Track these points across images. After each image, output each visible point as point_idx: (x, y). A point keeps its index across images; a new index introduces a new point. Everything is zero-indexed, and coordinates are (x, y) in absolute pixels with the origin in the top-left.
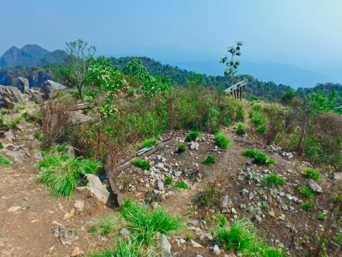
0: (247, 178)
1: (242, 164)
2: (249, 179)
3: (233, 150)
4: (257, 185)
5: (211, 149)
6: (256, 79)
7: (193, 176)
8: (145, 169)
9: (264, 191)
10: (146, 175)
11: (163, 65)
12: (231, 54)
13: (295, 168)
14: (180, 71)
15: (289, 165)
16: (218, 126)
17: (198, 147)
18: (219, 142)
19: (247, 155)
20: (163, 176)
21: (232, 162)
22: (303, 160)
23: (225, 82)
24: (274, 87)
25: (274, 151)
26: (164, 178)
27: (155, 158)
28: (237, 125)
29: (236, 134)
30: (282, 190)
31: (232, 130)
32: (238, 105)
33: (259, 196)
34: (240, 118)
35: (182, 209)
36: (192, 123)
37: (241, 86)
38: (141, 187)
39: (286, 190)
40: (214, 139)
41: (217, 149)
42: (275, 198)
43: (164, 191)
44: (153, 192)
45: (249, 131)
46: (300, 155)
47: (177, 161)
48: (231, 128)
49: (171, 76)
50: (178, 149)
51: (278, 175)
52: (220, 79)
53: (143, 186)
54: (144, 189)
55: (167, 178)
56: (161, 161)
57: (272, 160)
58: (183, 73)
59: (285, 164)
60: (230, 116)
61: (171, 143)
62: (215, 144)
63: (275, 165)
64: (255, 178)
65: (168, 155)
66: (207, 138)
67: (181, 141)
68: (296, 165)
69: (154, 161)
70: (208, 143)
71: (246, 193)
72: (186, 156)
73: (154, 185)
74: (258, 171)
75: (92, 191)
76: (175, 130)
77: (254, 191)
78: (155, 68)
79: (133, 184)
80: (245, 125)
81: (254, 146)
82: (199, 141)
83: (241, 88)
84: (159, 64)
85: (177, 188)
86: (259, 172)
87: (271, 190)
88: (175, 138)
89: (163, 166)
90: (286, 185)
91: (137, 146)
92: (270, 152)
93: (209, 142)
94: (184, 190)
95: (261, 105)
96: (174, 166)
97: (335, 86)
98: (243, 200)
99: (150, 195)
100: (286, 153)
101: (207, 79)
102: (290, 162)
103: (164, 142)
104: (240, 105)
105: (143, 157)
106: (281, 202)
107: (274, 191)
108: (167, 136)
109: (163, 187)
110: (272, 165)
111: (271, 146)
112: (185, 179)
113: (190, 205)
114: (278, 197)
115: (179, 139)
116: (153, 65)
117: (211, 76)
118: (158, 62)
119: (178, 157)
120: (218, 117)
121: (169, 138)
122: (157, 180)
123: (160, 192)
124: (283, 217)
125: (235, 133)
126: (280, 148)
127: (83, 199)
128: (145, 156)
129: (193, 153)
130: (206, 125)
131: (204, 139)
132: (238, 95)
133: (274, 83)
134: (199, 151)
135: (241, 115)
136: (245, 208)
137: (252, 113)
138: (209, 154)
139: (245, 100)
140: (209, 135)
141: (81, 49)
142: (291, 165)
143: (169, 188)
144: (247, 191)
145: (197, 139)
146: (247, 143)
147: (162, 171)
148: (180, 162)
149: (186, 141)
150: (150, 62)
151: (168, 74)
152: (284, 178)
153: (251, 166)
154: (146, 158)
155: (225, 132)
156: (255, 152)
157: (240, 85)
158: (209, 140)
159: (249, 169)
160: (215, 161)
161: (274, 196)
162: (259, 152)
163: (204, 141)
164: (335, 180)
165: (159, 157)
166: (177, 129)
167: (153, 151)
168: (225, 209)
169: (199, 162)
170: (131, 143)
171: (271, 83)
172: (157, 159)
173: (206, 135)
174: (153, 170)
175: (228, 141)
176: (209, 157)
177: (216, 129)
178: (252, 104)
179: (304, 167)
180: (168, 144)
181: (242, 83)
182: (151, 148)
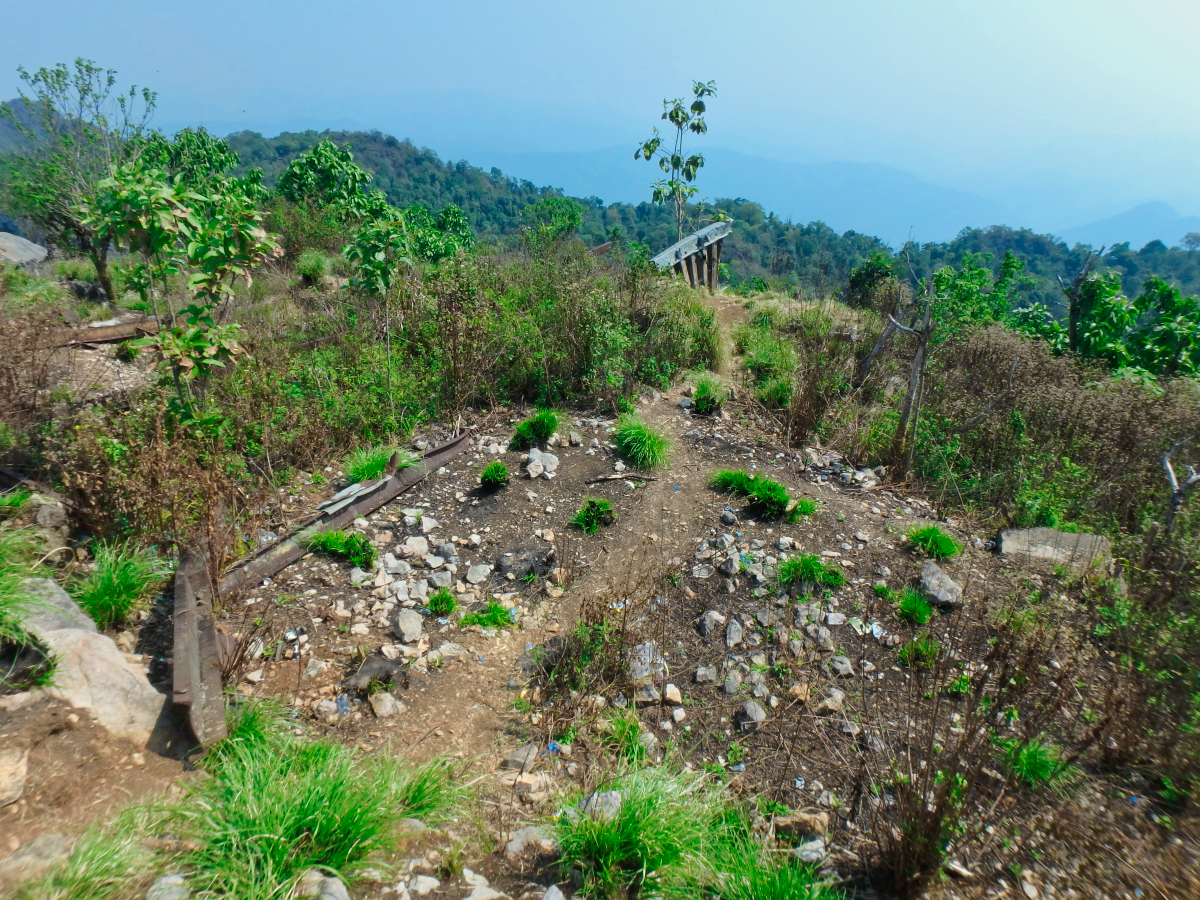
0: (723, 572)
1: (707, 523)
2: (728, 575)
3: (677, 473)
4: (756, 593)
5: (601, 473)
6: (772, 214)
7: (533, 577)
8: (353, 566)
9: (777, 614)
10: (357, 589)
11: (445, 162)
12: (673, 126)
13: (881, 526)
14: (510, 185)
15: (862, 514)
16: (626, 390)
17: (555, 467)
18: (628, 447)
19: (723, 487)
20: (424, 586)
21: (672, 516)
22: (910, 494)
23: (665, 225)
24: (830, 240)
25: (815, 468)
26: (428, 593)
27: (394, 519)
28: (694, 381)
29: (692, 412)
30: (837, 604)
31: (679, 399)
32: (699, 312)
33: (760, 633)
34: (706, 356)
35: (488, 705)
36: (537, 382)
37: (711, 242)
38: (335, 638)
39: (850, 604)
40: (613, 438)
41: (622, 472)
42: (813, 634)
43: (425, 642)
44: (380, 652)
45: (734, 400)
46: (898, 477)
47: (478, 526)
48: (674, 394)
49: (476, 203)
50: (483, 479)
51: (824, 553)
52: (652, 216)
53: (341, 633)
54: (343, 644)
55: (437, 593)
56: (417, 530)
57: (808, 500)
58: (520, 194)
59: (850, 512)
60: (670, 349)
61: (459, 457)
62: (618, 454)
63: (816, 518)
64: (750, 570)
65: (445, 504)
66: (588, 434)
67: (493, 448)
68: (886, 514)
69: (389, 533)
70: (591, 451)
71: (717, 625)
72: (510, 505)
73: (387, 623)
74: (760, 543)
75: (79, 702)
76: (477, 411)
77: (744, 616)
78: (417, 176)
79: (302, 630)
80: (723, 382)
81: (751, 455)
82: (558, 446)
83: (709, 248)
84: (431, 160)
85: (473, 628)
86: (764, 547)
87: (801, 607)
88: (475, 439)
89: (425, 547)
90: (851, 585)
91: (328, 475)
92: (800, 472)
93: (594, 447)
94: (499, 635)
95: (776, 309)
96: (466, 546)
97: (1017, 237)
98: (706, 650)
99: (366, 667)
100: (854, 474)
101: (604, 216)
102: (865, 505)
103: (429, 455)
104: (706, 309)
105: (348, 518)
106: (832, 648)
107: (810, 609)
108: (445, 433)
109: (420, 627)
110: (806, 517)
111: (809, 450)
112: (505, 592)
113: (517, 688)
114: (824, 632)
115: (487, 444)
116: (407, 162)
117: (618, 204)
118: (427, 151)
119: (481, 510)
120: (629, 354)
121: (451, 439)
122: (400, 605)
123: (408, 650)
124: (836, 698)
125: (687, 411)
126: (837, 456)
127: (21, 745)
128: (356, 513)
129: (536, 491)
130: (587, 387)
131: (576, 437)
132: (700, 275)
133: (829, 229)
134: (558, 484)
135: (708, 344)
136: (711, 681)
137: (746, 337)
138: (592, 492)
139: (727, 291)
140: (595, 422)
141: (89, 99)
142: (869, 514)
143: (443, 630)
144: (722, 619)
145: (552, 441)
146: (727, 447)
147: (421, 566)
148: (488, 530)
149: (513, 447)
150: (396, 152)
151: (465, 196)
152: (845, 563)
153: (738, 526)
154: (363, 522)
155: (654, 410)
156: (752, 477)
157: (706, 239)
158: (596, 441)
159: (729, 538)
160: (613, 518)
161: (811, 628)
162: (765, 475)
163: (577, 445)
164: (1005, 556)
165: (411, 516)
166: (480, 403)
167: (387, 494)
168: (641, 689)
169: (559, 524)
170: (304, 466)
171: (819, 229)
172: (404, 524)
173: (584, 424)
174: (385, 563)
175: (661, 443)
176: (592, 504)
177: (623, 401)
178: (747, 306)
179: (912, 518)
180: (445, 465)
181: (713, 233)
182: (381, 482)
